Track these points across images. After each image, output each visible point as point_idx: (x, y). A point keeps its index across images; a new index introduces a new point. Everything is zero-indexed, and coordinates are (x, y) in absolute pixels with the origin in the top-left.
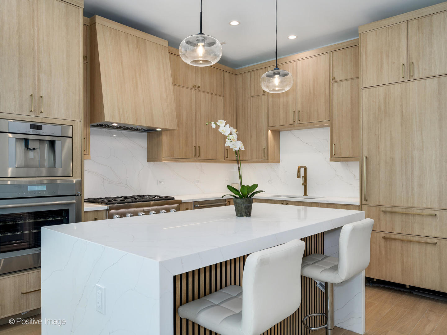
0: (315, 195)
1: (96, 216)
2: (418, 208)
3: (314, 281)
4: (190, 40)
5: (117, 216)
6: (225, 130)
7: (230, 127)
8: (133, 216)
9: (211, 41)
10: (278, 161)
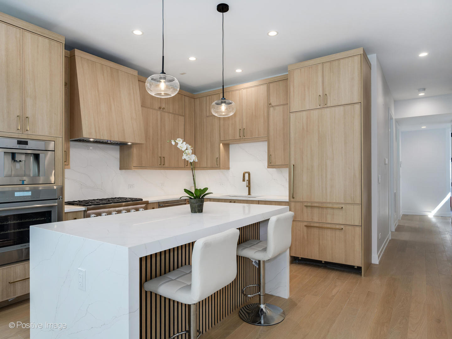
0: (257, 194)
1: (75, 216)
2: (330, 203)
3: (250, 259)
4: (155, 78)
5: (93, 215)
6: (182, 146)
7: (186, 144)
8: (107, 215)
9: (171, 79)
10: (228, 168)
